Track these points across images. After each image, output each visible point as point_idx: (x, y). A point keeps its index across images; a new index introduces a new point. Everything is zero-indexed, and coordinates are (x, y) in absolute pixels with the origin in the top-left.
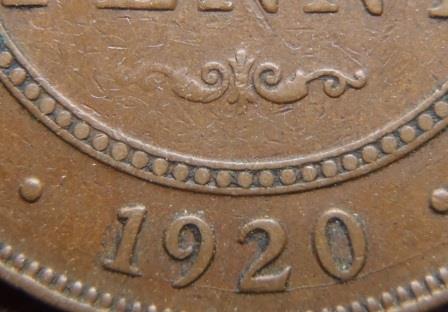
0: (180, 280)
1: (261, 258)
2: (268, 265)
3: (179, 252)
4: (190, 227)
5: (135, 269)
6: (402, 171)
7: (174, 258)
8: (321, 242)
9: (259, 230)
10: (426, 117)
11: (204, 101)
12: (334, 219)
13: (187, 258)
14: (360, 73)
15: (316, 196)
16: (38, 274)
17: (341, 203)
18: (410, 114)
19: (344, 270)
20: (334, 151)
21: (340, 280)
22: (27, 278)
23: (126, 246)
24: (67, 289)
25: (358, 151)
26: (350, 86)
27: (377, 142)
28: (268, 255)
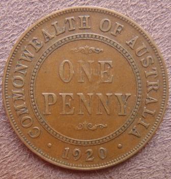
0: (76, 160)
1: (89, 156)
2: (90, 157)
4: (77, 151)
5: (68, 158)
6: (113, 141)
7: (74, 156)
8: (99, 153)
9: (89, 152)
10: (118, 132)
11: (80, 130)
12: (101, 150)
13: (77, 156)
14: (106, 125)
15: (99, 146)
16: (51, 159)
17: (102, 147)
18: (115, 132)
19: (103, 158)
20: (101, 138)
22: (50, 160)
23: (66, 154)
24: (56, 161)
25: (106, 138)
26: (104, 127)
27: (109, 137)
28: (90, 155)
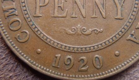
0: (67, 69)
1: (83, 65)
3: (67, 63)
4: (69, 59)
5: (59, 67)
6: (110, 48)
7: (66, 65)
8: (94, 61)
9: (82, 59)
10: (114, 38)
11: (72, 35)
12: (96, 57)
13: (69, 65)
14: (101, 29)
15: (93, 53)
16: (40, 67)
17: (98, 54)
18: (111, 37)
19: (98, 67)
20: (97, 44)
21: (98, 69)
22: (38, 68)
23: (57, 62)
24: (46, 70)
25: (101, 44)
26: (100, 32)
27: (105, 43)
